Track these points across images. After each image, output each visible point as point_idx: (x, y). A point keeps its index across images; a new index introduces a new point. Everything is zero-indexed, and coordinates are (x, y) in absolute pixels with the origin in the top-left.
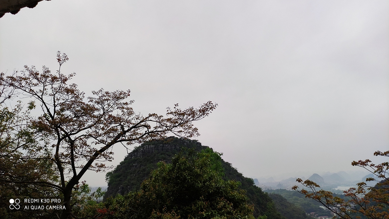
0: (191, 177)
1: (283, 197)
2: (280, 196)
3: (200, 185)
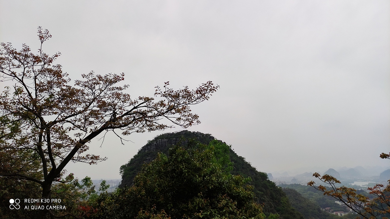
0: (188, 171)
1: (297, 191)
2: (294, 191)
3: (199, 179)
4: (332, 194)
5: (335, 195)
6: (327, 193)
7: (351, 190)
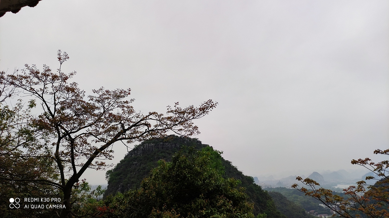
0: (191, 175)
1: (283, 195)
2: (280, 194)
3: (200, 182)
4: (312, 194)
5: (315, 195)
6: (308, 194)
7: (328, 191)
